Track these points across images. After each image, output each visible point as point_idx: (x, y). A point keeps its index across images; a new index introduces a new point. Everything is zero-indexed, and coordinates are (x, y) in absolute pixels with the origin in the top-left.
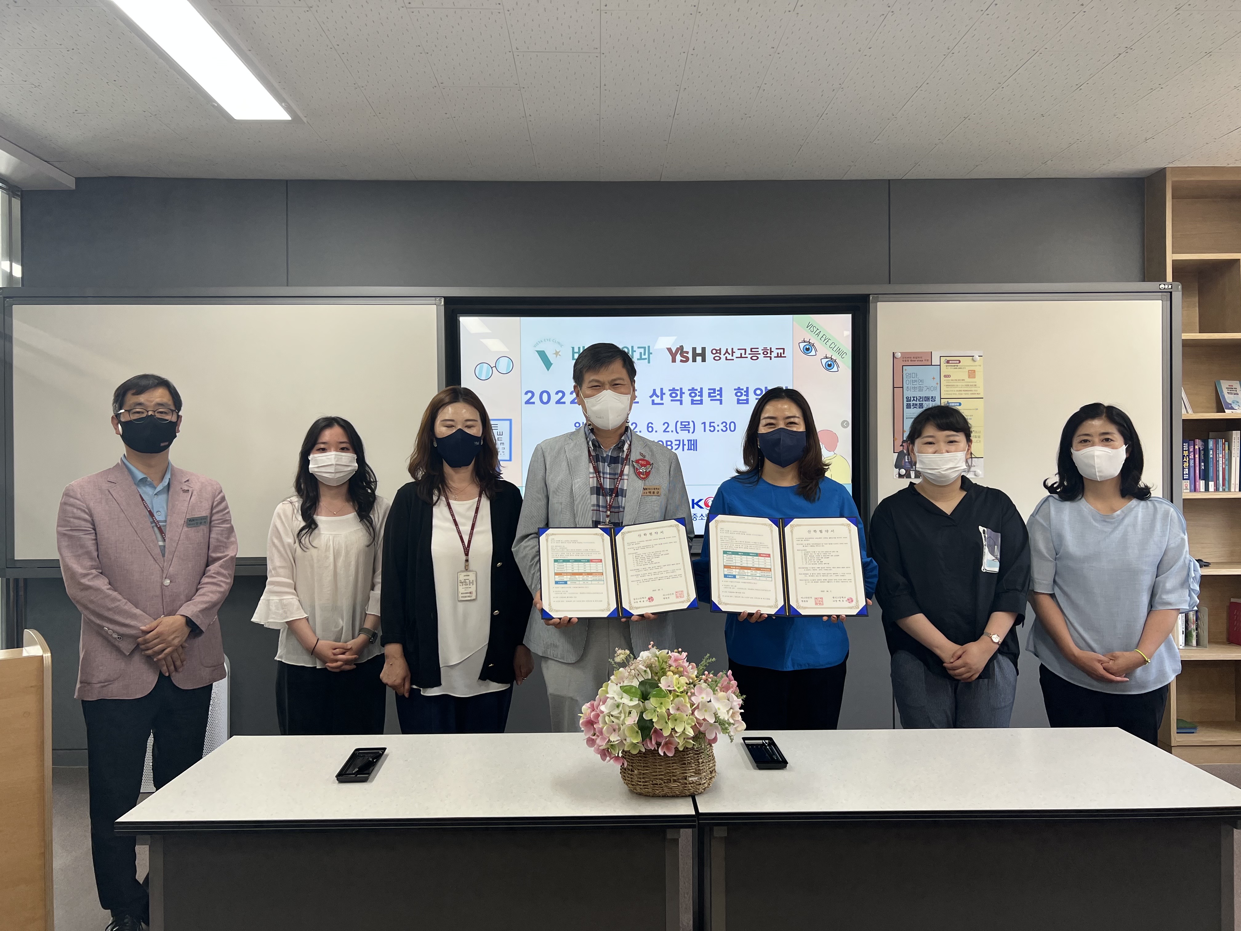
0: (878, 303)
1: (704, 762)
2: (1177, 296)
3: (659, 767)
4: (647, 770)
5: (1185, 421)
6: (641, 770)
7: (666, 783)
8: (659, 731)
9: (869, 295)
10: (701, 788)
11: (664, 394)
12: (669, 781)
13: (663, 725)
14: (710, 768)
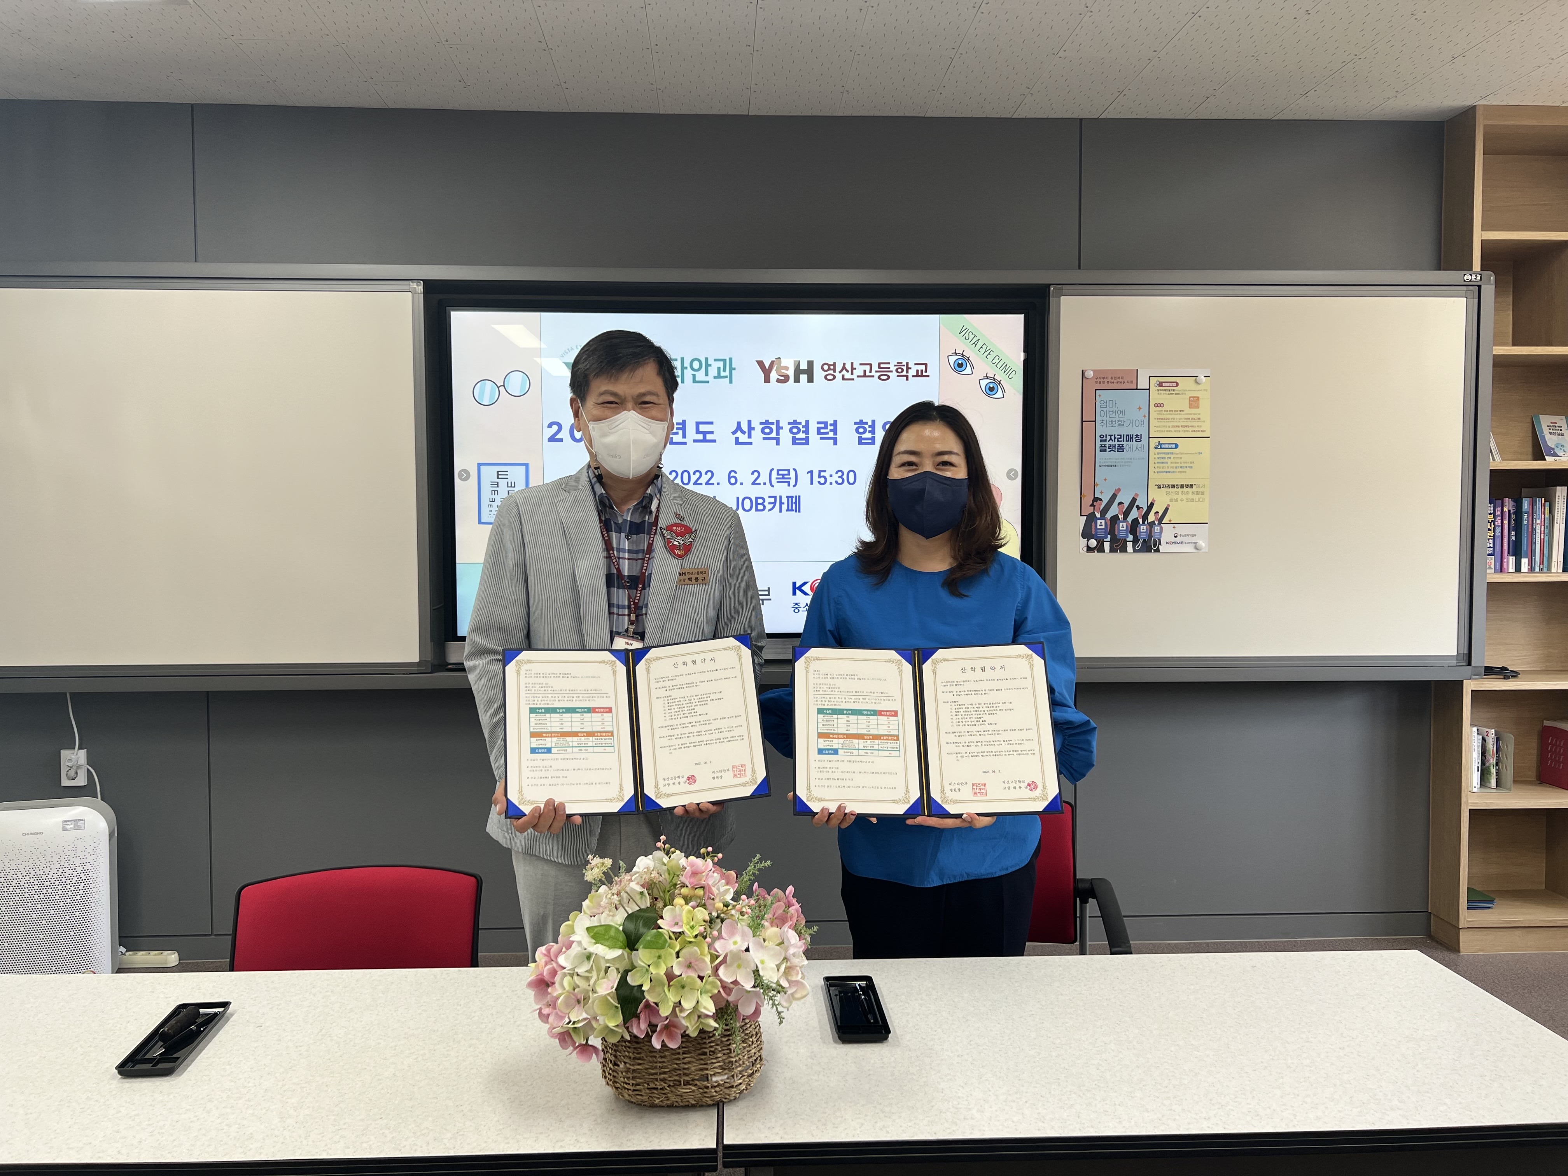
0: (1062, 297)
1: (738, 1049)
2: (1489, 291)
3: (659, 1060)
4: (639, 1064)
5: (1492, 472)
6: (630, 1065)
7: (672, 1086)
8: (653, 1006)
9: (1048, 286)
10: (735, 1092)
11: (754, 429)
12: (677, 1083)
13: (660, 995)
14: (751, 1057)
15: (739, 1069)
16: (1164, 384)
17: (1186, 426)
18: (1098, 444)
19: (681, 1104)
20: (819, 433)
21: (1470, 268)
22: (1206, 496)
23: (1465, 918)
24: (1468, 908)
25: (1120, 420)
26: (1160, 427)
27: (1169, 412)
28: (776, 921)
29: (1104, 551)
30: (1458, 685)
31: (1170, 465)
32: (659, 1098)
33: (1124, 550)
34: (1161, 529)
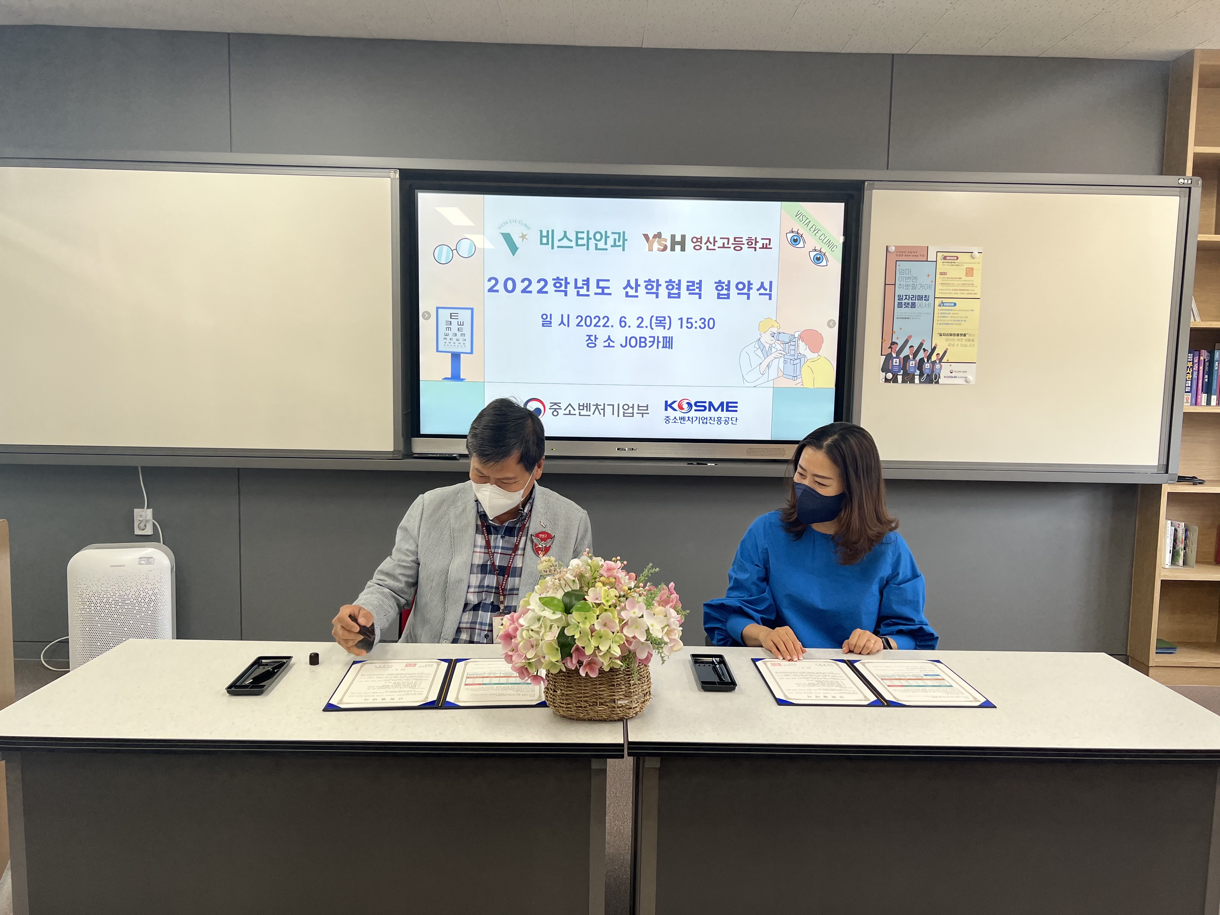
0: (874, 191)
1: (635, 684)
2: (1197, 192)
3: (584, 688)
4: (571, 691)
5: (1192, 330)
6: (564, 691)
7: (592, 706)
8: (581, 649)
9: (864, 182)
10: (632, 712)
11: (639, 285)
12: (595, 704)
13: (585, 642)
14: (644, 690)
15: (636, 697)
16: (948, 258)
17: (963, 290)
18: (897, 301)
19: (597, 718)
20: (688, 289)
21: (1184, 174)
22: (976, 343)
23: (1153, 660)
24: (1156, 653)
25: (913, 284)
26: (943, 290)
27: (950, 279)
28: (662, 603)
29: (897, 382)
30: (1159, 487)
31: (949, 319)
32: (582, 713)
33: (912, 381)
34: (941, 366)
